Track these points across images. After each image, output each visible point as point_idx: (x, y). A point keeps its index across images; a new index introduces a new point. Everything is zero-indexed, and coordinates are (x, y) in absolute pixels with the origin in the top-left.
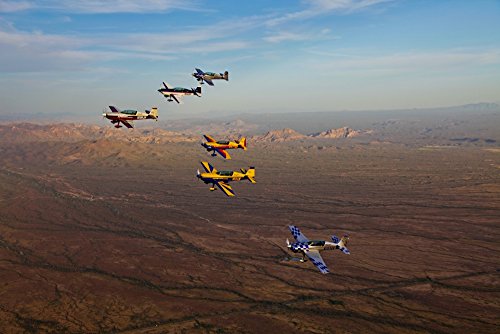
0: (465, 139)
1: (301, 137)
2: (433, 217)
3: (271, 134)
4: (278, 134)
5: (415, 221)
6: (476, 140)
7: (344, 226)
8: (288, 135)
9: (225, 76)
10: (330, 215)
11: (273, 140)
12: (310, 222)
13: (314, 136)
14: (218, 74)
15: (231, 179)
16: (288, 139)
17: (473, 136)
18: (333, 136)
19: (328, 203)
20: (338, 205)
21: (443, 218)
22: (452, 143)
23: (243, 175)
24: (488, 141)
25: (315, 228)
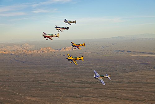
0: (119, 51)
1: (54, 50)
2: (127, 88)
3: (42, 49)
4: (44, 49)
5: (120, 91)
6: (123, 51)
7: (89, 95)
8: (49, 50)
9: (75, 22)
10: (81, 89)
11: (42, 52)
12: (73, 94)
13: (59, 50)
14: (72, 21)
15: (76, 60)
16: (49, 51)
17: (122, 50)
18: (67, 50)
19: (77, 82)
20: (82, 83)
21: (132, 89)
22: (115, 52)
23: (80, 59)
24: (128, 51)
25: (76, 97)
